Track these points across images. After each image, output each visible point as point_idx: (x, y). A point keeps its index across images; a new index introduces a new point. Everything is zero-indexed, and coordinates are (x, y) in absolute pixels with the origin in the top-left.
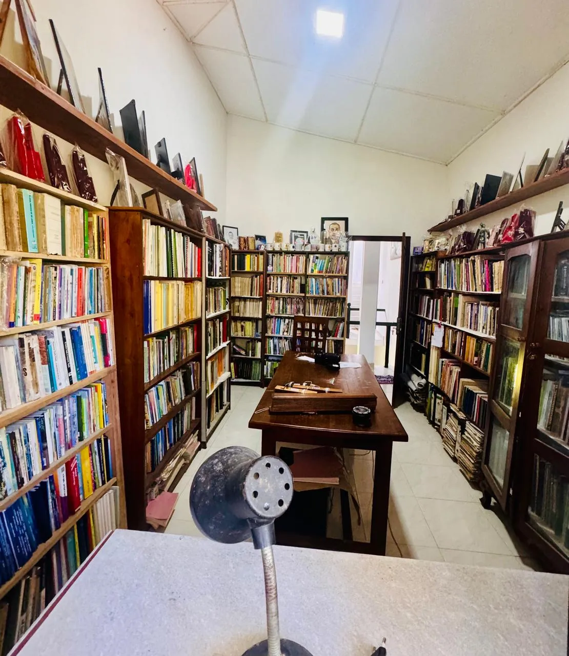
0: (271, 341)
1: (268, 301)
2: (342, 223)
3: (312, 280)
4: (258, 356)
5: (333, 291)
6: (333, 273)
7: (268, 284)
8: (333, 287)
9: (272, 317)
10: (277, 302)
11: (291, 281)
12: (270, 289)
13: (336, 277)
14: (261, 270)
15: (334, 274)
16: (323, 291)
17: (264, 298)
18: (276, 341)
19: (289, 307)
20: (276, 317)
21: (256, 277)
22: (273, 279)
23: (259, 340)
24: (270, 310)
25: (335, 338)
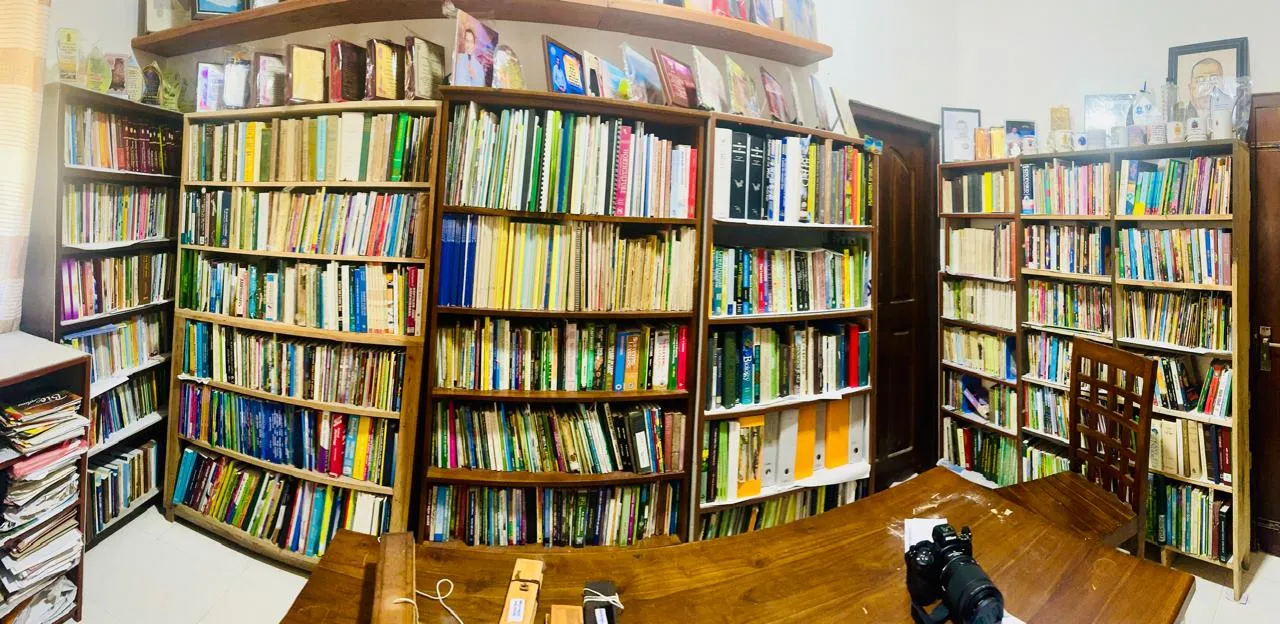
0: (1039, 395)
1: (1030, 290)
2: (1229, 57)
3: (1130, 237)
4: (1012, 429)
5: (1191, 268)
6: (1188, 213)
7: (1026, 246)
8: (1191, 256)
9: (1037, 332)
10: (1050, 295)
11: (1082, 237)
12: (1031, 260)
13: (1200, 224)
14: (1012, 210)
15: (1193, 217)
16: (1164, 271)
17: (1022, 284)
18: (1050, 397)
19: (1082, 309)
20: (1049, 334)
21: (1004, 227)
22: (1039, 235)
23: (1012, 388)
24: (1036, 315)
25: (1205, 417)
